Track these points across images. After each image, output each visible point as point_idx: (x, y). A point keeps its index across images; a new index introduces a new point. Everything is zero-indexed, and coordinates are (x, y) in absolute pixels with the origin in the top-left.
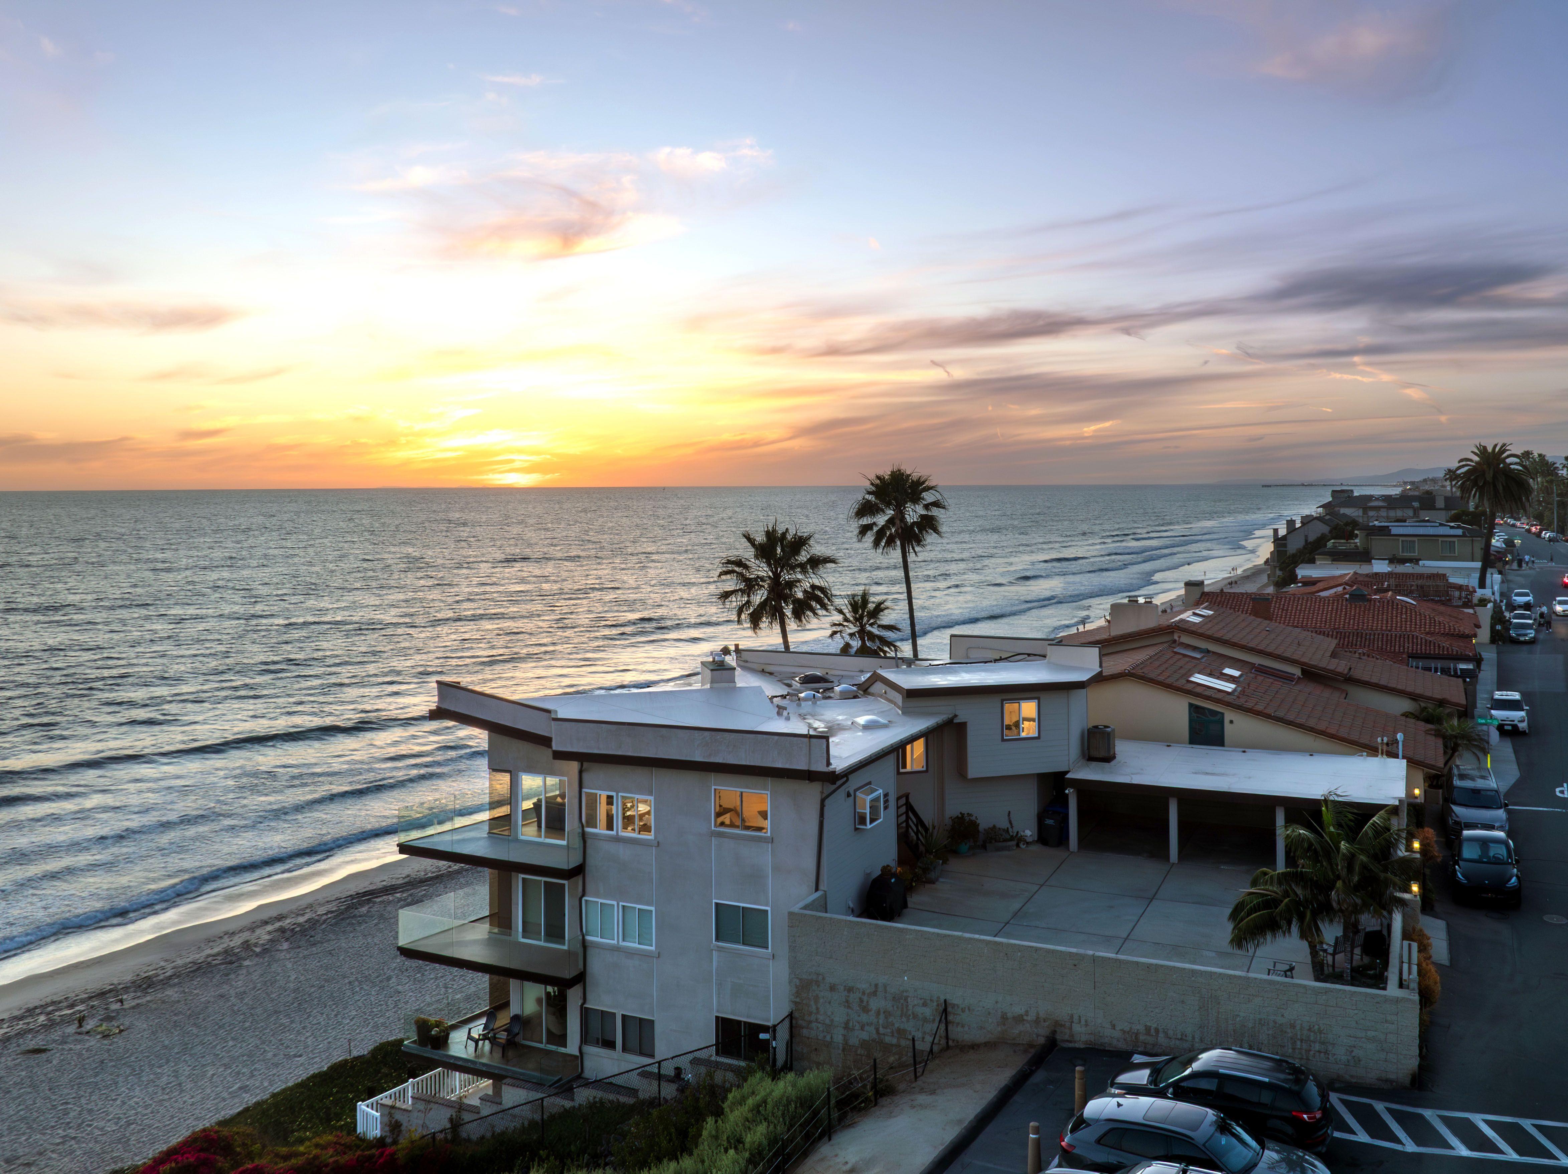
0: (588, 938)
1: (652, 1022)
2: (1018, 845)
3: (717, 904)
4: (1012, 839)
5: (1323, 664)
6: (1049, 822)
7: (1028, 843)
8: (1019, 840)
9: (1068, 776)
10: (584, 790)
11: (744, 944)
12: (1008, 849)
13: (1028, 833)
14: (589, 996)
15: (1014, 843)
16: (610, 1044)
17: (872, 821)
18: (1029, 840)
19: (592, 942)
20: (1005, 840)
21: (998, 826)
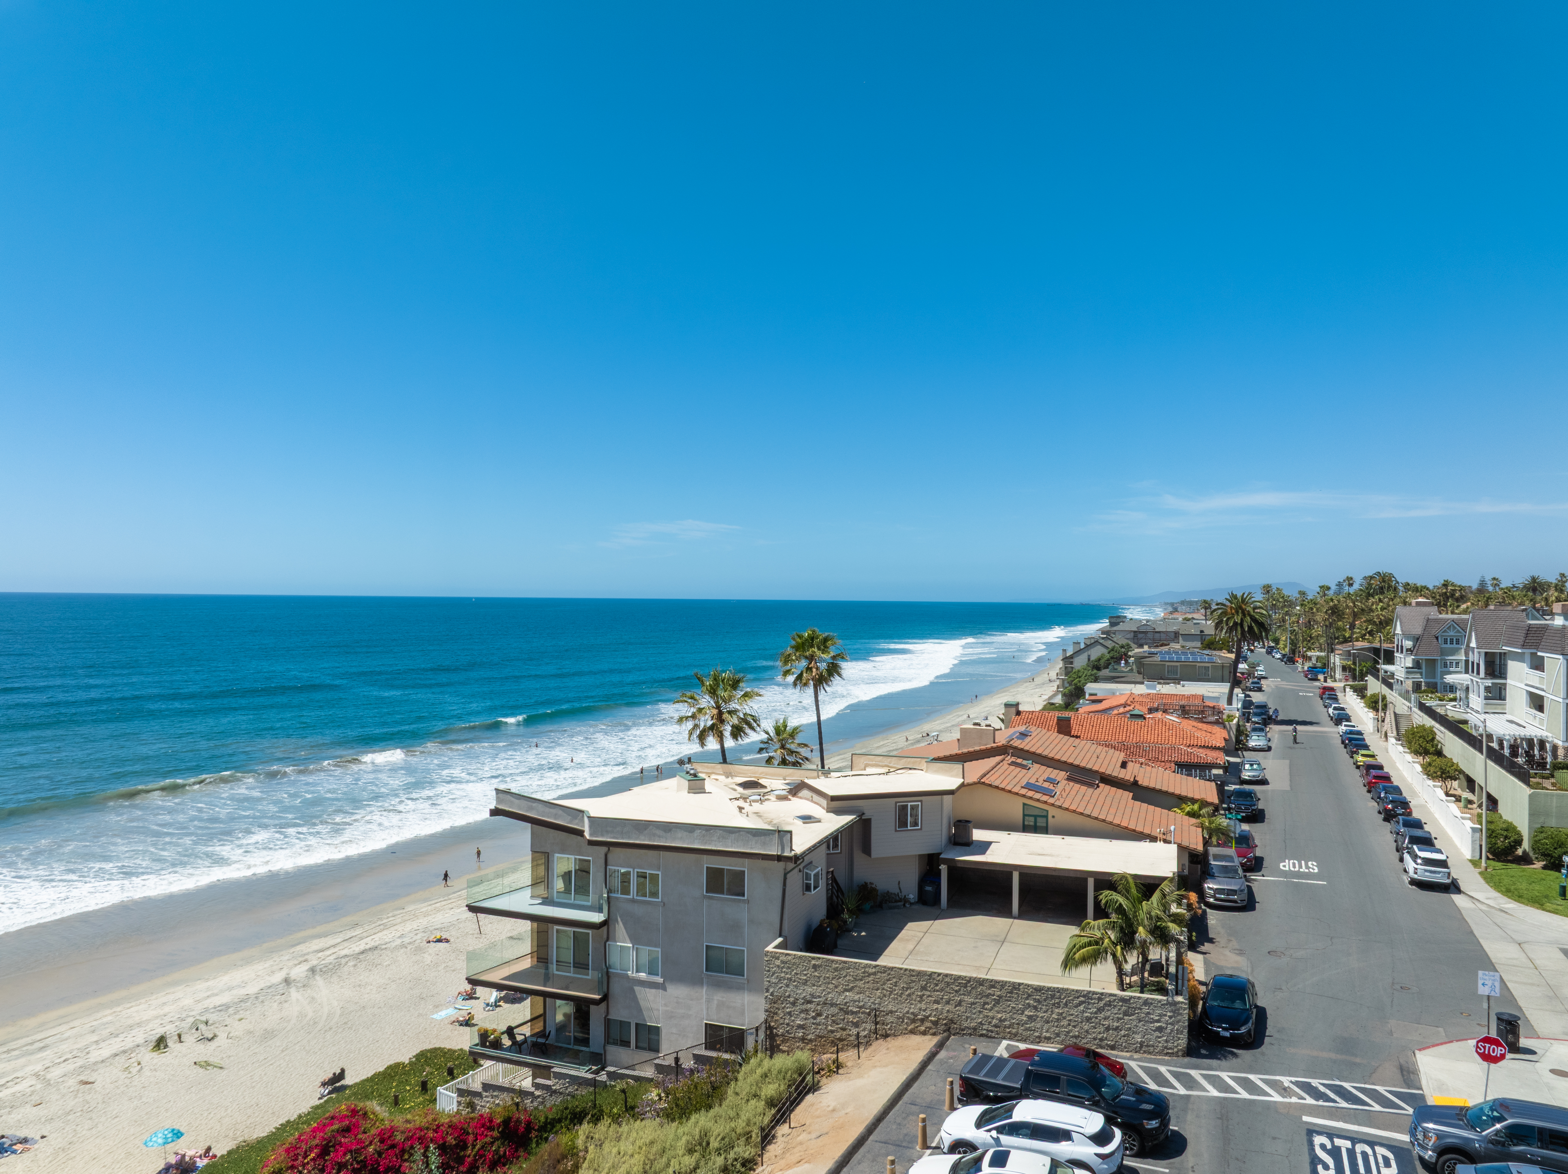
0: (611, 970)
1: (658, 1028)
2: (904, 905)
3: (707, 946)
4: (900, 900)
5: (1115, 774)
6: (929, 888)
7: (911, 904)
8: (905, 900)
9: (942, 856)
10: (608, 867)
11: (727, 973)
12: (898, 907)
13: (911, 896)
14: (611, 1010)
15: (902, 903)
16: (626, 1044)
17: (815, 888)
18: (912, 901)
19: (613, 973)
20: (896, 901)
21: (891, 891)
